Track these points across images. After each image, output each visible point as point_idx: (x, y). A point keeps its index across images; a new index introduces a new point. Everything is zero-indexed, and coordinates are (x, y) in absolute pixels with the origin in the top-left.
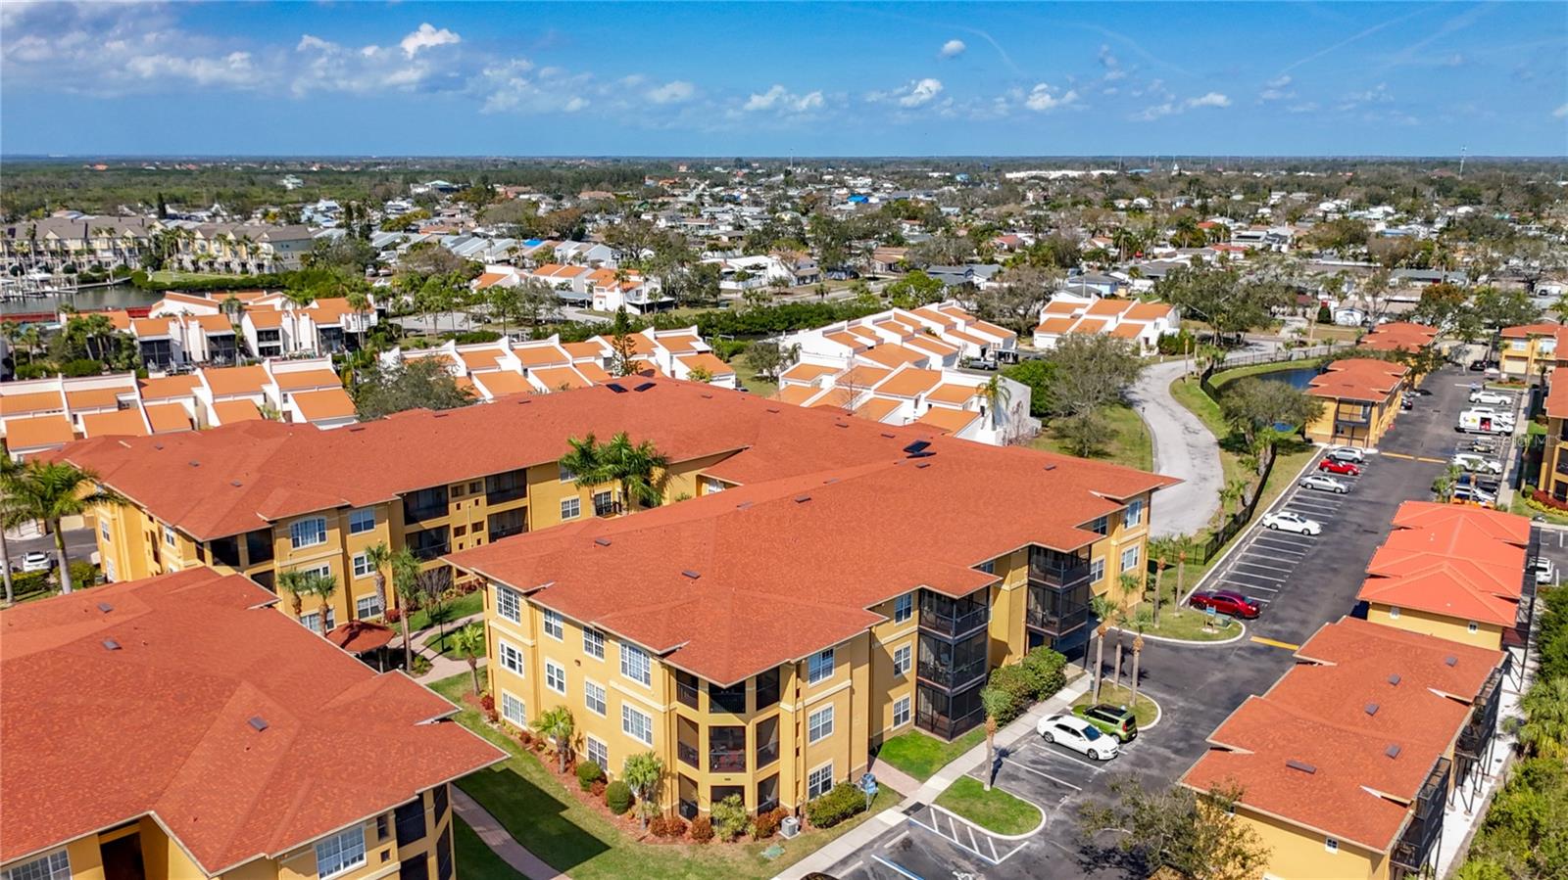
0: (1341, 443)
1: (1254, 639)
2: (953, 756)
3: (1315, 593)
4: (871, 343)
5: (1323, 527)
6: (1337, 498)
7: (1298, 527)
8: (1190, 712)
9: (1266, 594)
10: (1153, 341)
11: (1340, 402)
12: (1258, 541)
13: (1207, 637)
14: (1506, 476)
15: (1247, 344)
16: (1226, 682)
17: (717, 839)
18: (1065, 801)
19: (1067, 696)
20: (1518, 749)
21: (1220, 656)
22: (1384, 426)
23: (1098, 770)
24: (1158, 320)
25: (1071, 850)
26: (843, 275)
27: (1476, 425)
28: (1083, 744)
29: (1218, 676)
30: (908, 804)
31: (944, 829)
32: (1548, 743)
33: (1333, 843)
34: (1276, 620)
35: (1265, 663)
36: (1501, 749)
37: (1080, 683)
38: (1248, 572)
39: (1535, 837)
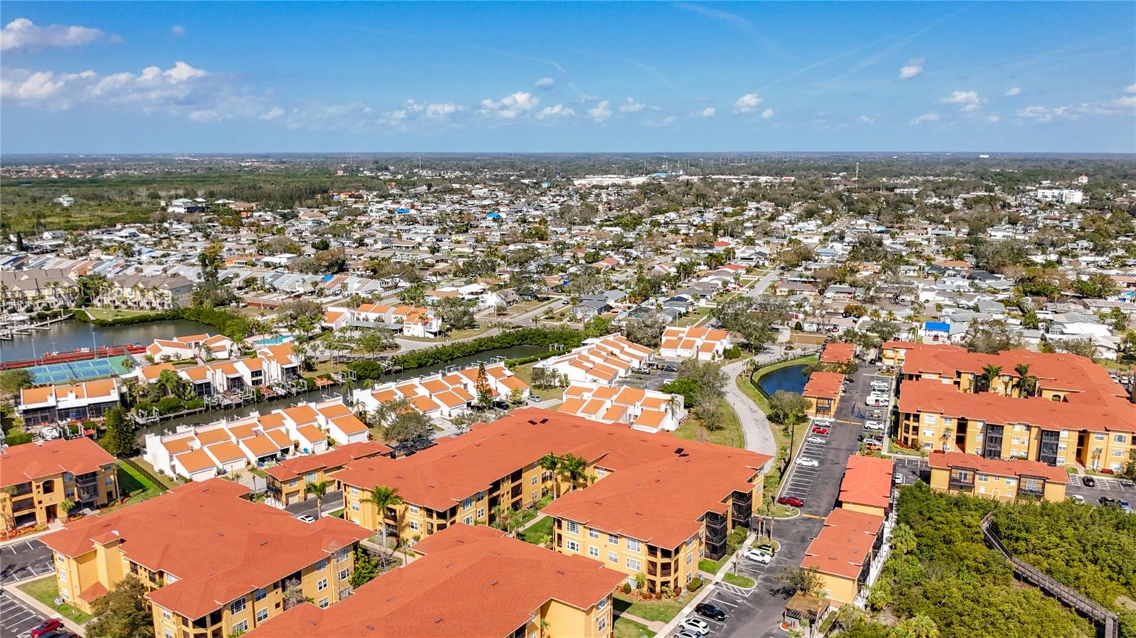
0: (819, 418)
1: (804, 515)
2: (720, 567)
3: (821, 494)
4: (591, 366)
5: (819, 463)
6: (822, 447)
7: (810, 464)
8: (789, 544)
9: (804, 496)
10: (721, 352)
11: (818, 398)
12: (796, 472)
13: (788, 516)
14: (886, 431)
15: (765, 349)
16: (797, 532)
17: (663, 598)
18: (760, 577)
19: (748, 542)
20: (891, 547)
21: (794, 523)
22: (836, 405)
23: (766, 566)
24: (722, 340)
25: (767, 591)
26: (530, 298)
27: (874, 403)
28: (760, 558)
29: (794, 531)
30: (714, 582)
31: (735, 591)
32: (899, 544)
33: (843, 578)
34: (810, 507)
35: (810, 524)
36: (885, 548)
37: (751, 537)
38: (795, 487)
39: (895, 573)
